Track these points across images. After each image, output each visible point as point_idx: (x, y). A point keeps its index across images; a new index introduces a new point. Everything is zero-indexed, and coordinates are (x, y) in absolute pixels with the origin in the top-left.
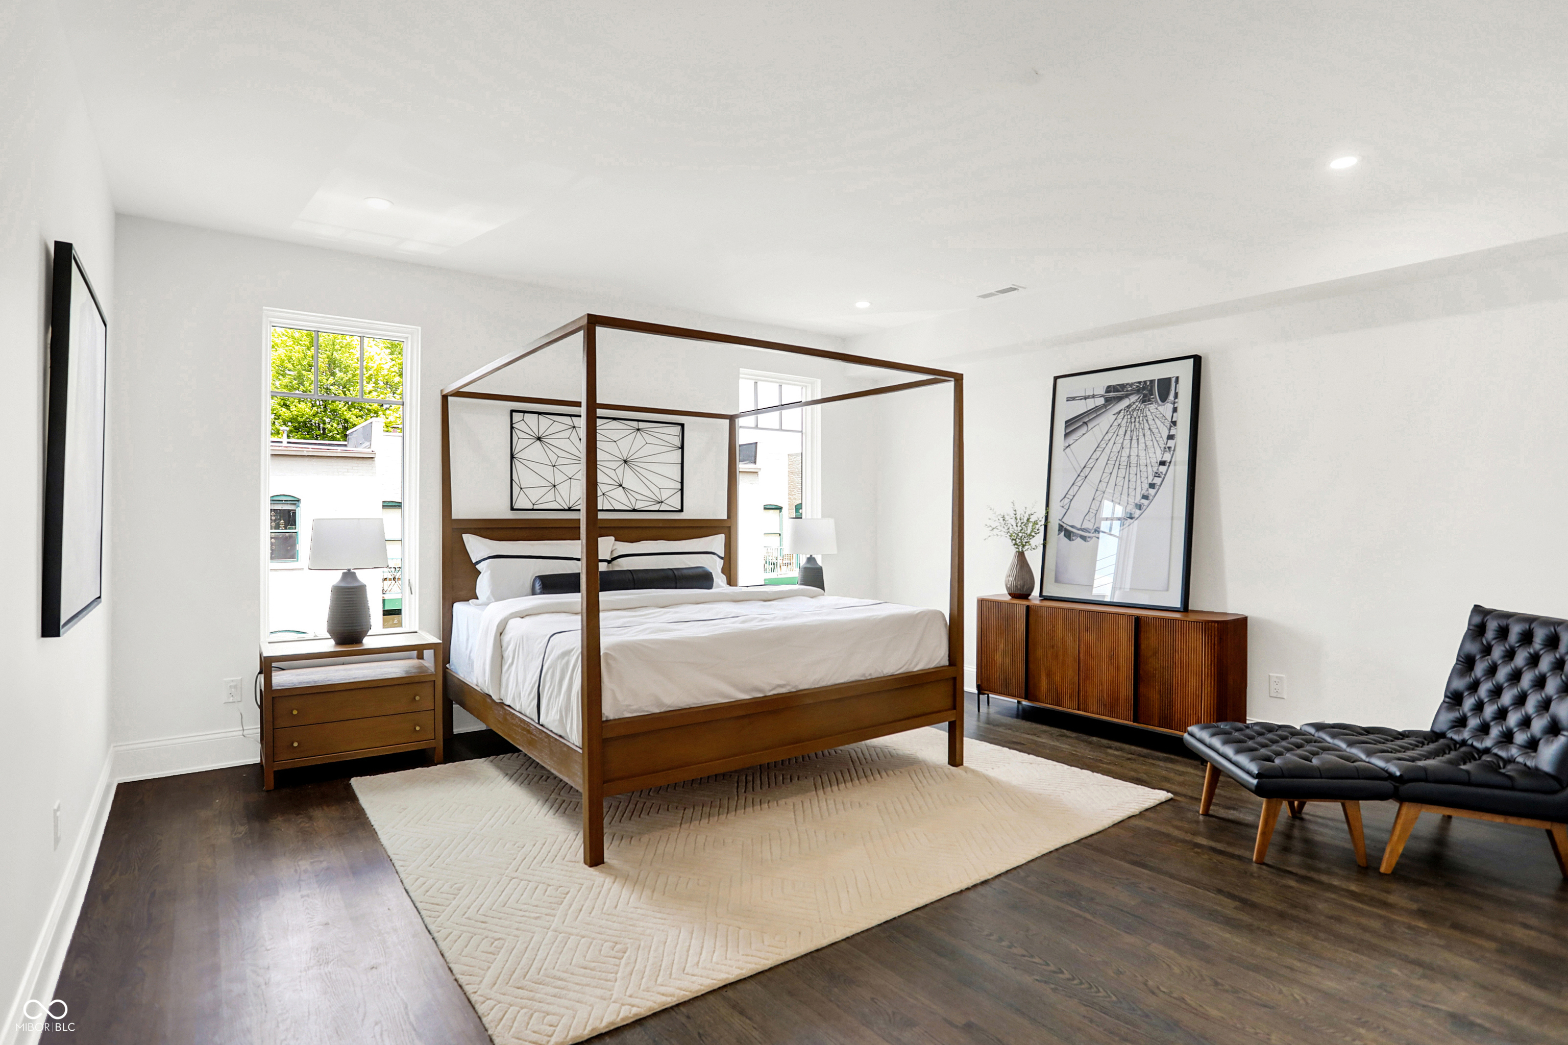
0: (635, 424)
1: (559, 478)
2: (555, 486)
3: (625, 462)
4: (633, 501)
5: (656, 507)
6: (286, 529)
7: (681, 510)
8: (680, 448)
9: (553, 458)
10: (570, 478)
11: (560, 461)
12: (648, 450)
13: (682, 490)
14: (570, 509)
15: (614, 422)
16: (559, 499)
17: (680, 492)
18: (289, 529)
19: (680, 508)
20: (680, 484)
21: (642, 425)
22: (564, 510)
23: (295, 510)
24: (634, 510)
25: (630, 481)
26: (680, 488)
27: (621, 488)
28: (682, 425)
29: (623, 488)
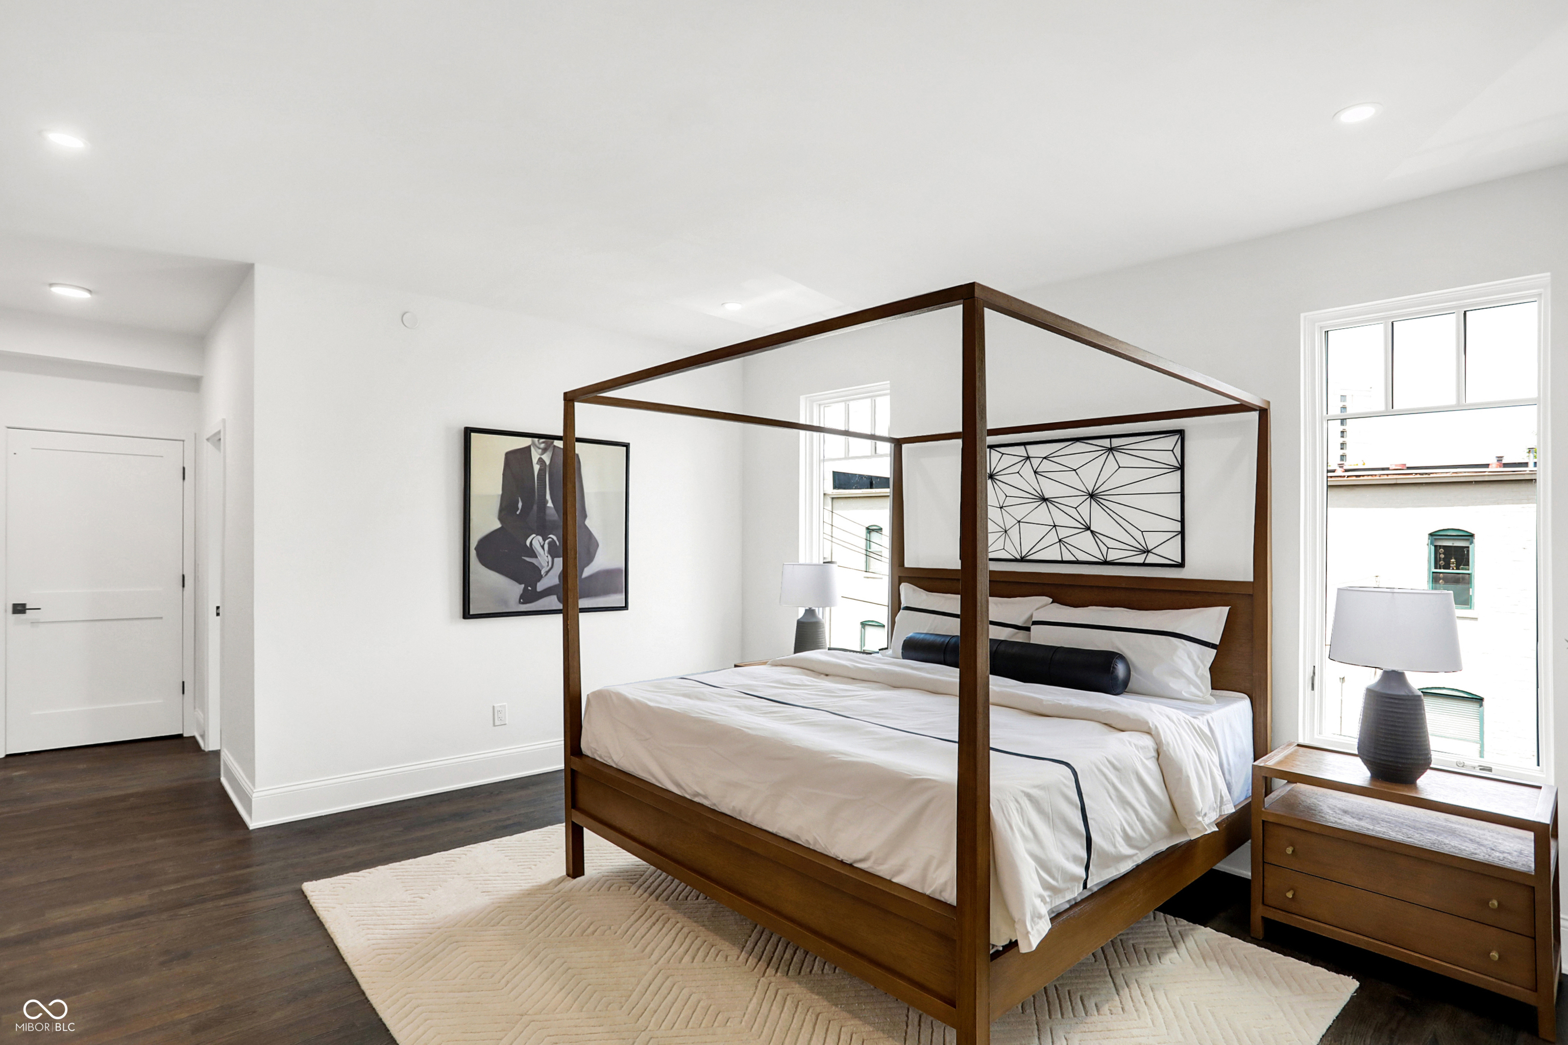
0: (1106, 443)
1: (1010, 522)
2: (1006, 531)
3: (1092, 496)
4: (1104, 549)
5: (1140, 559)
6: (1458, 569)
7: (1181, 565)
8: (1177, 469)
9: (1002, 497)
10: (1019, 522)
11: (1009, 501)
12: (1124, 476)
13: (1182, 533)
14: (1023, 560)
15: (1078, 444)
16: (1009, 546)
17: (1180, 536)
18: (1463, 569)
19: (1180, 561)
20: (1179, 524)
21: (1116, 442)
22: (1016, 560)
23: (1468, 547)
24: (1106, 563)
25: (1101, 522)
26: (1180, 530)
27: (1089, 532)
28: (1181, 433)
29: (1092, 532)
